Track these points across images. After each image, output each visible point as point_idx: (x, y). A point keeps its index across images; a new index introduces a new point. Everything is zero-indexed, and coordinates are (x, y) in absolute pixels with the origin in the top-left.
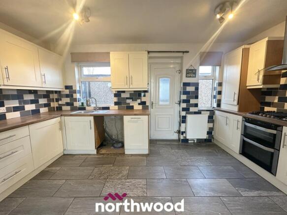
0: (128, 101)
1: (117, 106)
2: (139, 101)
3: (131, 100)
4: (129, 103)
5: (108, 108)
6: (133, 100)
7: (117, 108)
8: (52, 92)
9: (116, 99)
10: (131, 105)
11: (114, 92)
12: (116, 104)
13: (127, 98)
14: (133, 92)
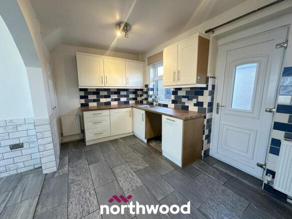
0: (184, 100)
1: (173, 105)
2: (195, 101)
3: (187, 99)
4: (184, 103)
5: (166, 106)
6: (188, 100)
7: (173, 107)
8: (138, 90)
9: (173, 97)
10: (186, 104)
11: (172, 90)
12: (173, 102)
13: (184, 97)
14: (189, 90)
